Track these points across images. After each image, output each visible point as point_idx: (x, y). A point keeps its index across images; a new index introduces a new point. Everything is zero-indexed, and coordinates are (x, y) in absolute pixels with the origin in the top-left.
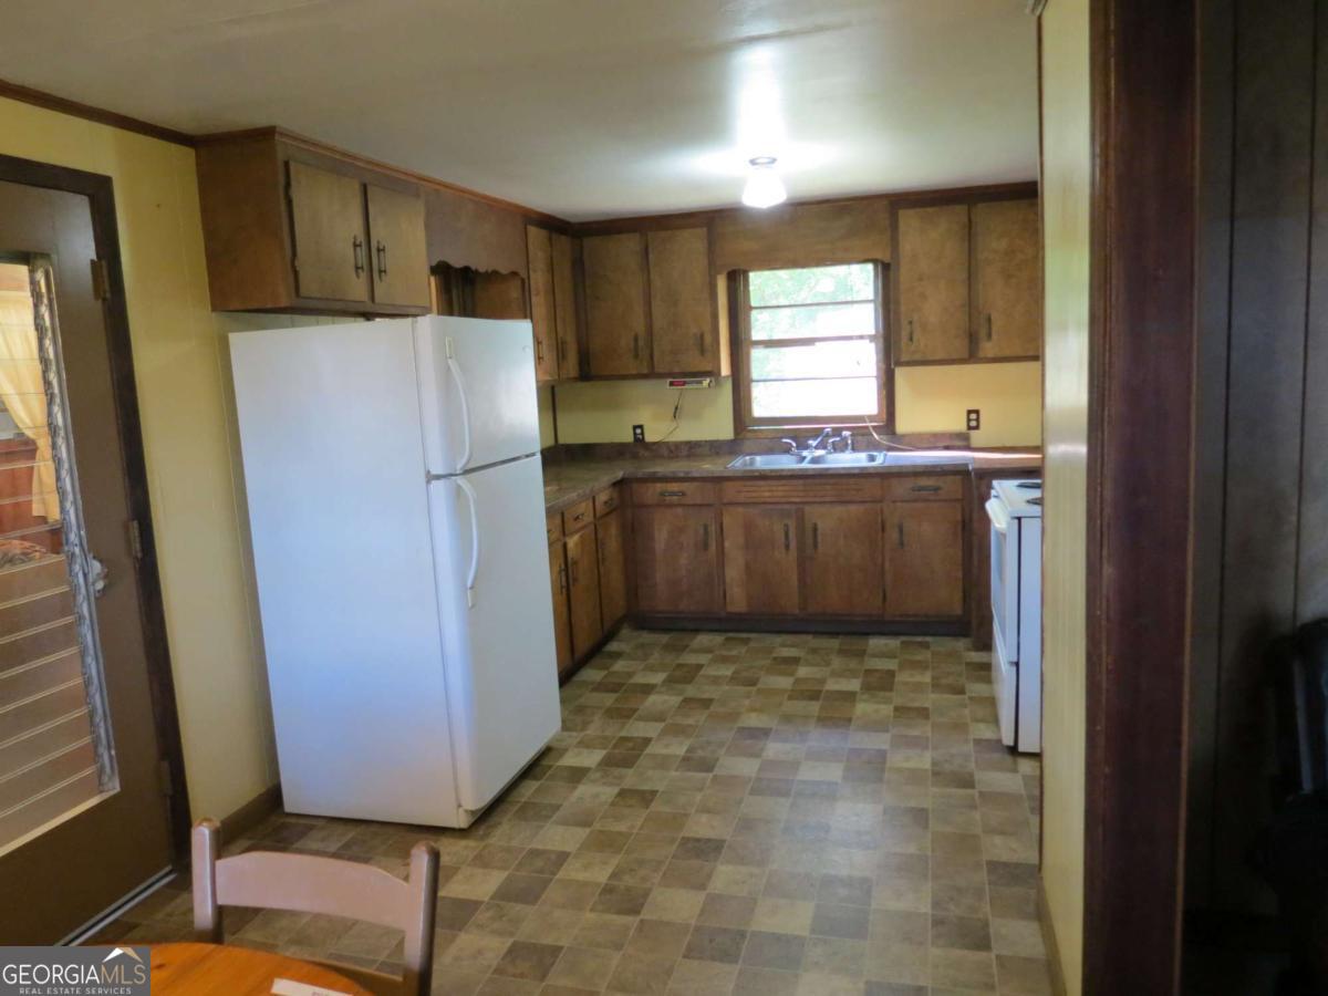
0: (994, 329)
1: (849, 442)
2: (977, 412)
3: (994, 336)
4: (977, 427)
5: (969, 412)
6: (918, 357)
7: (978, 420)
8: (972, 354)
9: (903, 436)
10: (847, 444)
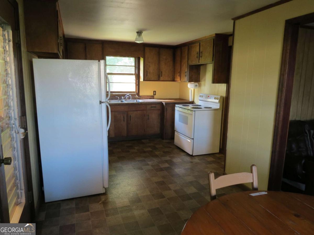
0: (163, 74)
1: (131, 97)
2: (155, 91)
3: (163, 76)
4: (155, 95)
5: (154, 91)
6: (148, 79)
7: (155, 93)
8: (158, 80)
9: (141, 96)
10: (130, 98)
